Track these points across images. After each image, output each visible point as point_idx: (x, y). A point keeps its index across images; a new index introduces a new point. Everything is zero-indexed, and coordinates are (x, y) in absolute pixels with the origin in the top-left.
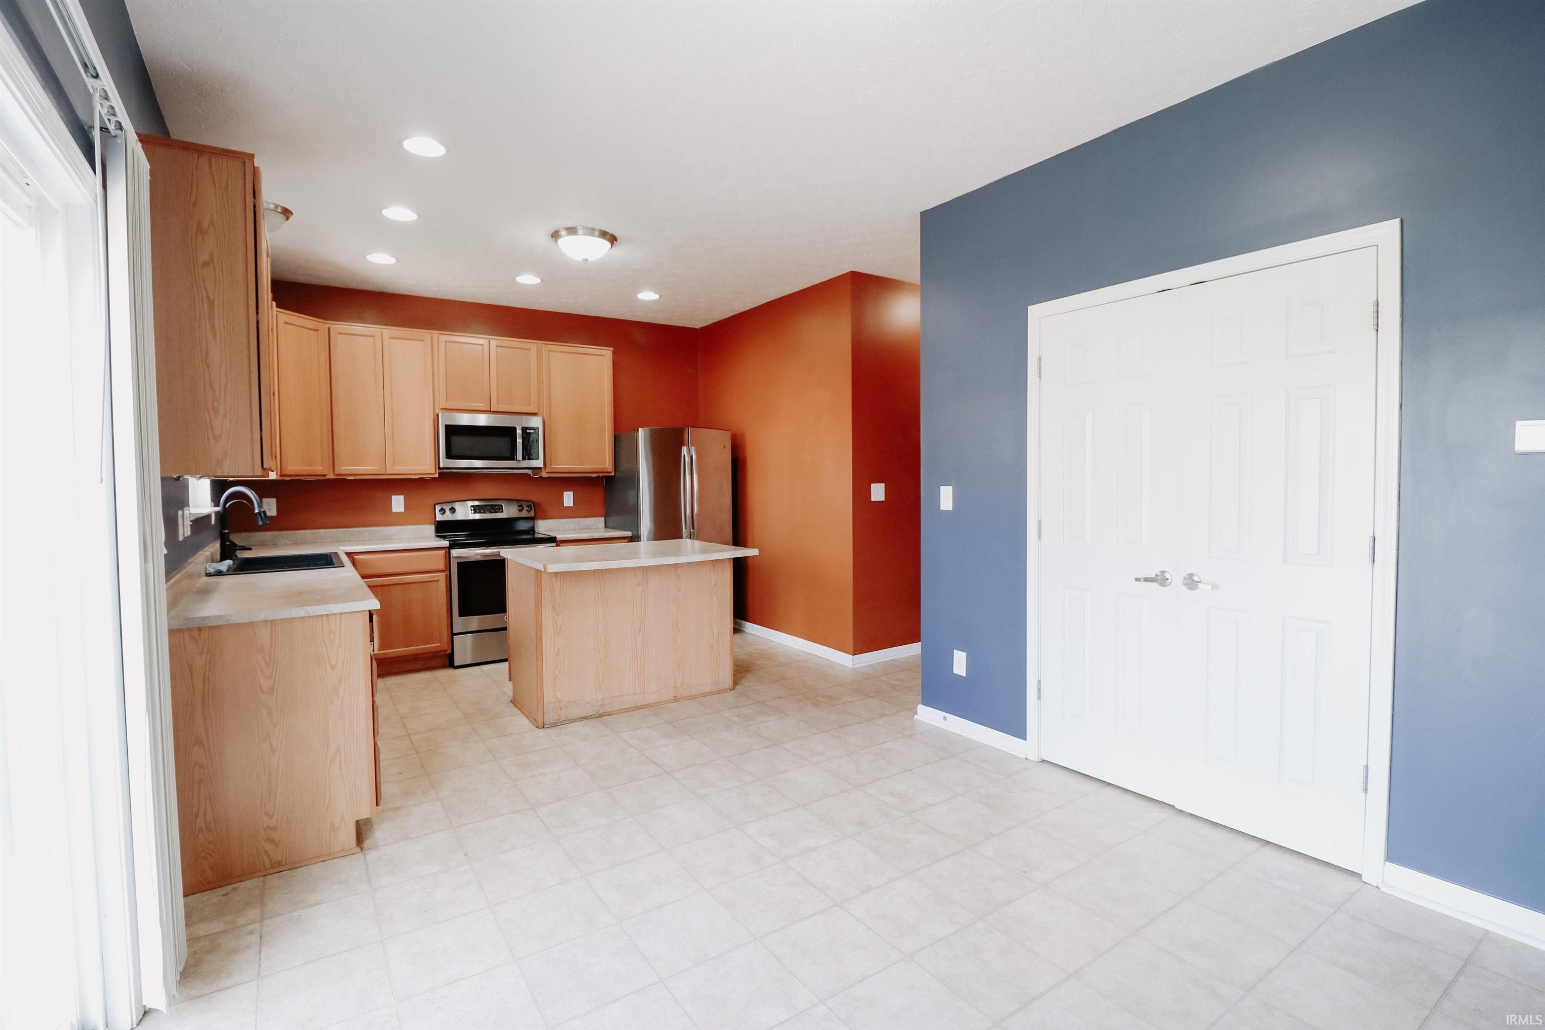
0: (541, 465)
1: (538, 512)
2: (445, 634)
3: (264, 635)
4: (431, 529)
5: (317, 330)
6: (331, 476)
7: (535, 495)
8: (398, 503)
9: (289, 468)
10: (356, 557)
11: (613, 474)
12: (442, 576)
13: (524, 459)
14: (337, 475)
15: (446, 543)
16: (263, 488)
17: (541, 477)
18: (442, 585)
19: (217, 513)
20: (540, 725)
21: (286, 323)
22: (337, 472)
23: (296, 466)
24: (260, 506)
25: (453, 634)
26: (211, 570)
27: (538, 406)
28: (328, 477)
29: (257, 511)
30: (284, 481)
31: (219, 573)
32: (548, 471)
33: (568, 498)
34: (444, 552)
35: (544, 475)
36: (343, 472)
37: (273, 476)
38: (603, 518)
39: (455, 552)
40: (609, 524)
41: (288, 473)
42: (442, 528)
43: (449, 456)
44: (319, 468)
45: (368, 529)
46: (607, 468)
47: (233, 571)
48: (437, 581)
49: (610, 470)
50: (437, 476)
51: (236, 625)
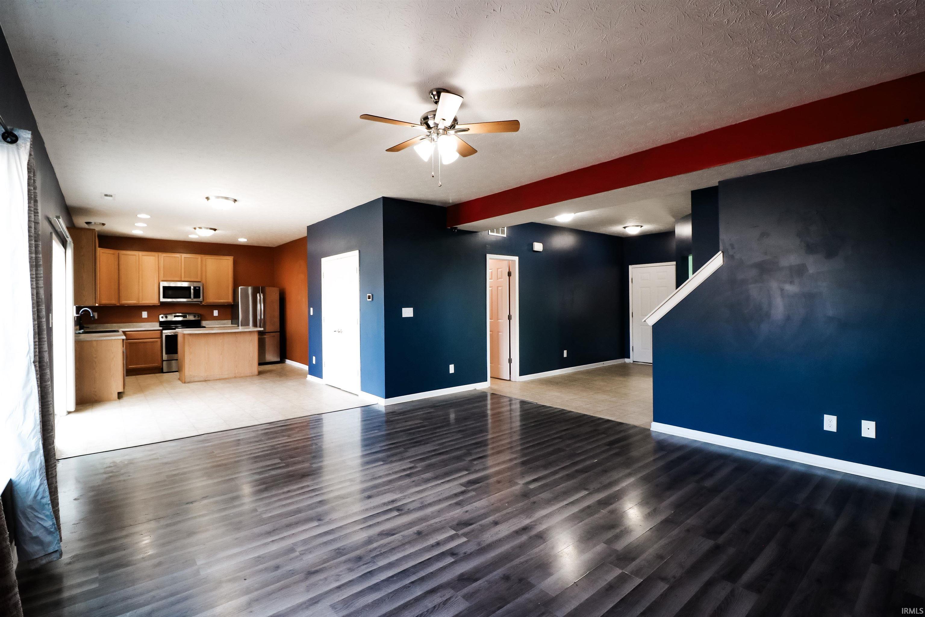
0: (202, 300)
1: (203, 317)
2: (160, 362)
3: (95, 343)
4: (158, 324)
5: (114, 254)
6: (118, 305)
7: (201, 311)
8: (145, 314)
9: (103, 302)
10: (127, 333)
11: (233, 304)
12: (159, 340)
13: (194, 297)
14: (120, 304)
15: (161, 328)
16: (93, 308)
17: (203, 305)
18: (159, 343)
19: (77, 317)
20: (184, 382)
21: (103, 253)
22: (120, 303)
23: (105, 301)
24: (92, 314)
25: (163, 361)
26: (77, 333)
27: (201, 279)
28: (117, 305)
29: (91, 315)
30: (100, 306)
31: (80, 333)
32: (205, 302)
33: (216, 313)
34: (160, 331)
35: (203, 304)
36: (123, 303)
37: (97, 305)
38: (231, 321)
39: (164, 331)
40: (233, 322)
41: (102, 304)
42: (162, 324)
43: (164, 297)
44: (113, 301)
45: (132, 324)
46: (230, 301)
47: (84, 333)
48: (157, 342)
49: (232, 302)
50: (159, 304)
51: (87, 341)
